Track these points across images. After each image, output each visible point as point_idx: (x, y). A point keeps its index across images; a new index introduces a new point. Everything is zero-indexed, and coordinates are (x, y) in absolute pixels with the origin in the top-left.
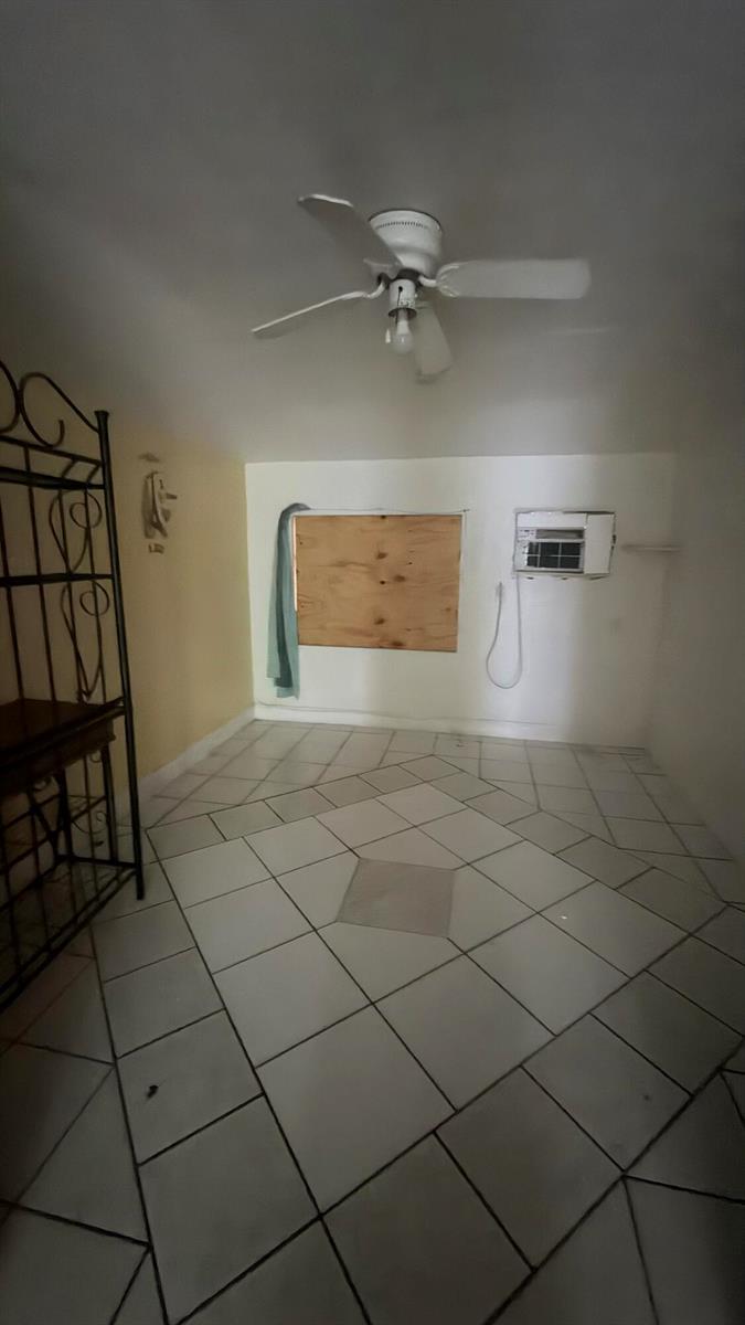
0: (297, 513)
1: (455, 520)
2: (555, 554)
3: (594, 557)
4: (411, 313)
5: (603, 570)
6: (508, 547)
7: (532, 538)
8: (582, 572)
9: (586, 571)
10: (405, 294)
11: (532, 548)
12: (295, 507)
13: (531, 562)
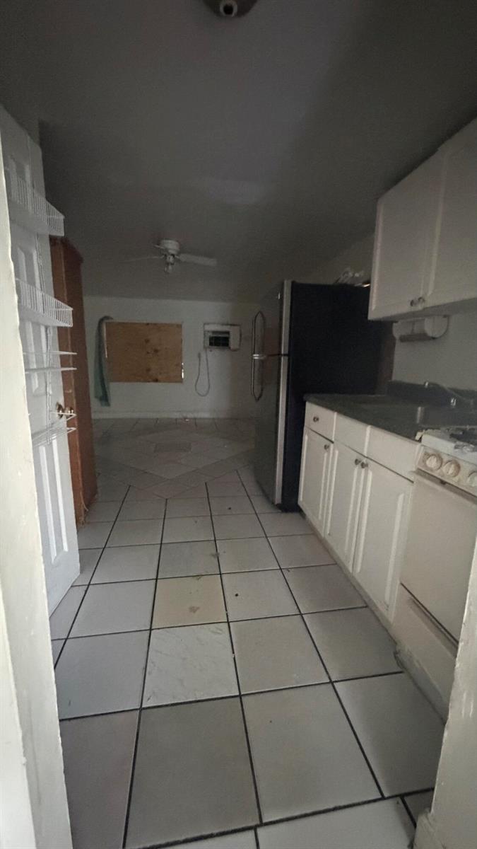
0: (108, 321)
1: (179, 326)
2: (219, 341)
3: (234, 342)
4: (172, 264)
5: (237, 347)
6: (201, 338)
7: (210, 334)
8: (230, 348)
9: (232, 347)
10: (171, 259)
11: (211, 339)
12: (107, 318)
13: (211, 344)
